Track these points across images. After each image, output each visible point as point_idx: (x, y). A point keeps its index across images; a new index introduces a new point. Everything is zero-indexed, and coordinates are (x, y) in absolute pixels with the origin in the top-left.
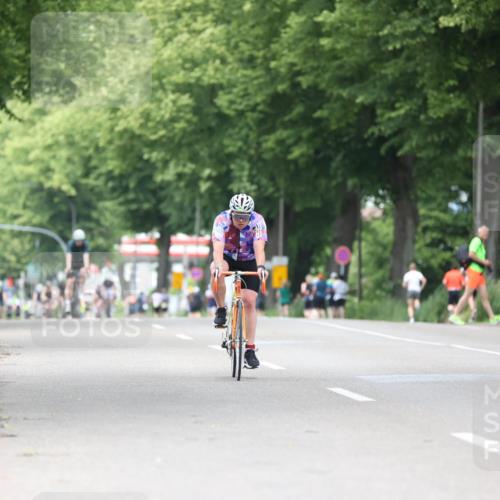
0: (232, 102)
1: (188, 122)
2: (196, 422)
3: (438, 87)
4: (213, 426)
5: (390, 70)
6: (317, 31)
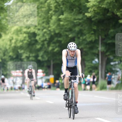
0: (40, 39)
1: (28, 41)
3: (89, 33)
5: (77, 29)
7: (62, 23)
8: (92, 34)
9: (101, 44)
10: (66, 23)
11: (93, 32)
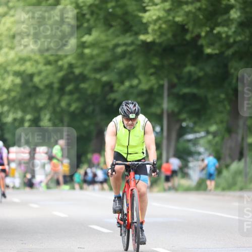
0: (41, 81)
2: (22, 244)
3: (145, 73)
4: (31, 245)
5: (121, 64)
6: (83, 45)
7: (87, 51)
8: (152, 74)
9: (169, 95)
10: (96, 52)
11: (152, 70)
